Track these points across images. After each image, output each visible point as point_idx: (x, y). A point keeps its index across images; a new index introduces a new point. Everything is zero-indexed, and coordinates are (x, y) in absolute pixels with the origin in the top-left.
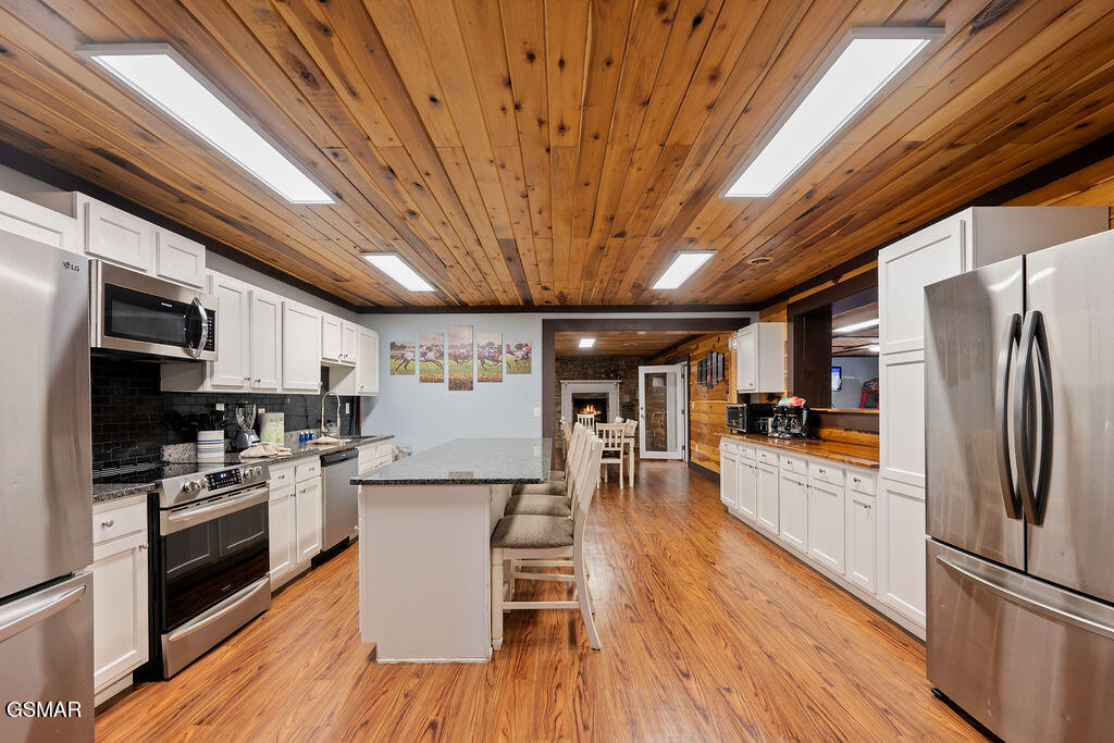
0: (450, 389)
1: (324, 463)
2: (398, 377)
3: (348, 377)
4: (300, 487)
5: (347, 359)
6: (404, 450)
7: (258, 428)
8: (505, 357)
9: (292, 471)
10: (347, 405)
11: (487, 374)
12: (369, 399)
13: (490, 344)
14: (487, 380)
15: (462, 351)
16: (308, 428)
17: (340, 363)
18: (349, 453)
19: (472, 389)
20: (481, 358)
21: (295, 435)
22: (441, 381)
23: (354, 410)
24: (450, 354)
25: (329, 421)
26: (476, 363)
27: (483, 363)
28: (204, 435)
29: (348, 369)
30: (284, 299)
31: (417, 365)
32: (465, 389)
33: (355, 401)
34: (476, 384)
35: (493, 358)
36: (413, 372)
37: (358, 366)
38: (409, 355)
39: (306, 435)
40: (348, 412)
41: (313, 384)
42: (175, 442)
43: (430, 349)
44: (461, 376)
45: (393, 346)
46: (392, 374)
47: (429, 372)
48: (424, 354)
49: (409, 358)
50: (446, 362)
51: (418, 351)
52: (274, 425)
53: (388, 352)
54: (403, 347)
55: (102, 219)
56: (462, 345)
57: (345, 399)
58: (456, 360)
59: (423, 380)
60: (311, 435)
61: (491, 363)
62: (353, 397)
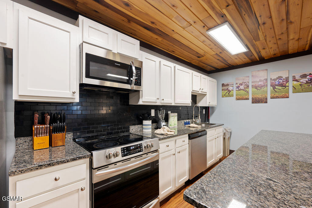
0: (253, 103)
1: (190, 138)
2: (225, 98)
3: (204, 98)
4: (178, 150)
5: (203, 91)
6: (228, 131)
7: (167, 119)
8: (291, 83)
9: (173, 142)
10: (204, 110)
11: (277, 94)
12: (213, 108)
13: (280, 78)
14: (277, 97)
15: (260, 83)
16: (188, 119)
17: (200, 92)
18: (202, 133)
19: (266, 102)
20: (273, 86)
21: (183, 122)
22: (247, 99)
23: (207, 112)
24: (252, 86)
25: (196, 117)
26: (269, 89)
27: (274, 88)
28: (145, 122)
29: (204, 95)
30: (175, 65)
31: (235, 93)
32: (262, 102)
33: (207, 109)
34: (269, 100)
35: (282, 85)
36: (232, 96)
37: (208, 94)
38: (230, 88)
39: (187, 122)
40: (204, 113)
41: (188, 101)
42: (134, 124)
43: (241, 84)
44: (259, 96)
45: (223, 85)
46: (223, 97)
47: (240, 95)
48: (238, 87)
49: (230, 90)
50: (250, 90)
51: (235, 86)
52: (173, 118)
53: (221, 88)
54: (228, 85)
55: (89, 27)
56: (260, 80)
57: (203, 108)
58: (256, 88)
59: (237, 99)
60: (189, 122)
61: (280, 88)
62: (206, 107)
